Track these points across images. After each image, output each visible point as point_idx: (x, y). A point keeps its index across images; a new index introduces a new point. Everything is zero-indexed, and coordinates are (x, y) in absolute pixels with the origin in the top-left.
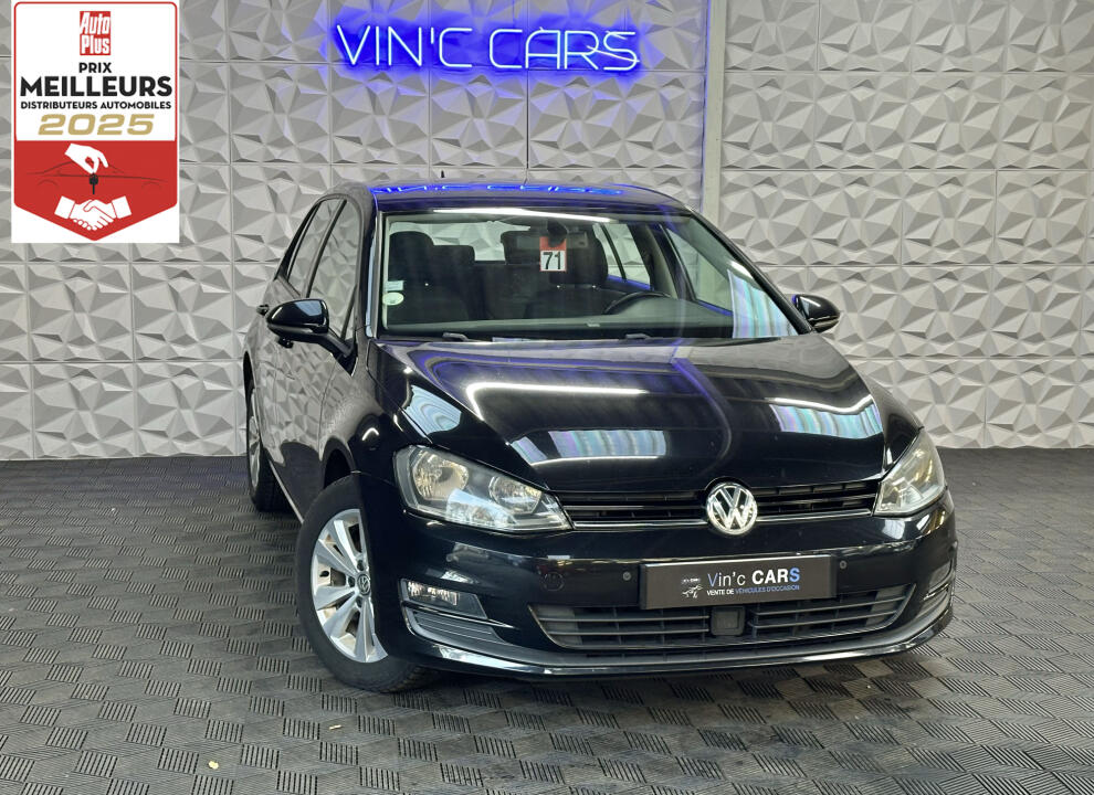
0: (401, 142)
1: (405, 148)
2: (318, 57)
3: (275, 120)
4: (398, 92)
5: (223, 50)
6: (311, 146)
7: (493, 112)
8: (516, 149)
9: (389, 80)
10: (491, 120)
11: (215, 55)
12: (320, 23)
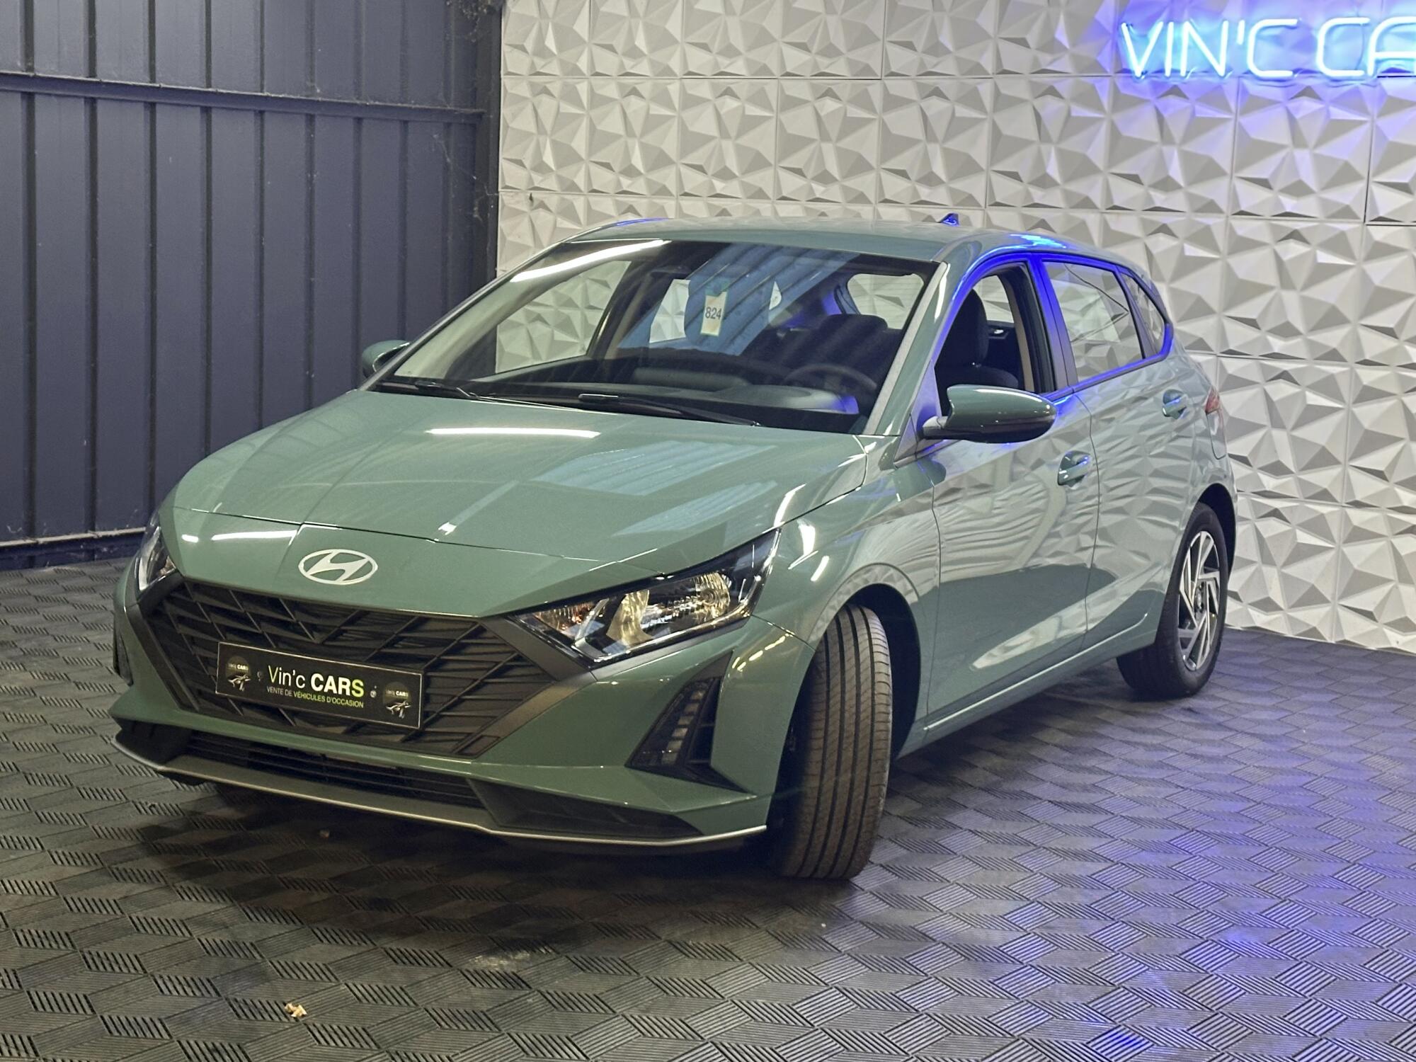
0: (1192, 182)
1: (1199, 190)
2: (1095, 68)
3: (1039, 152)
4: (1193, 113)
5: (988, 63)
6: (1079, 187)
7: (1321, 141)
8: (1348, 195)
9: (1185, 97)
10: (1317, 151)
11: (977, 70)
12: (1103, 22)
